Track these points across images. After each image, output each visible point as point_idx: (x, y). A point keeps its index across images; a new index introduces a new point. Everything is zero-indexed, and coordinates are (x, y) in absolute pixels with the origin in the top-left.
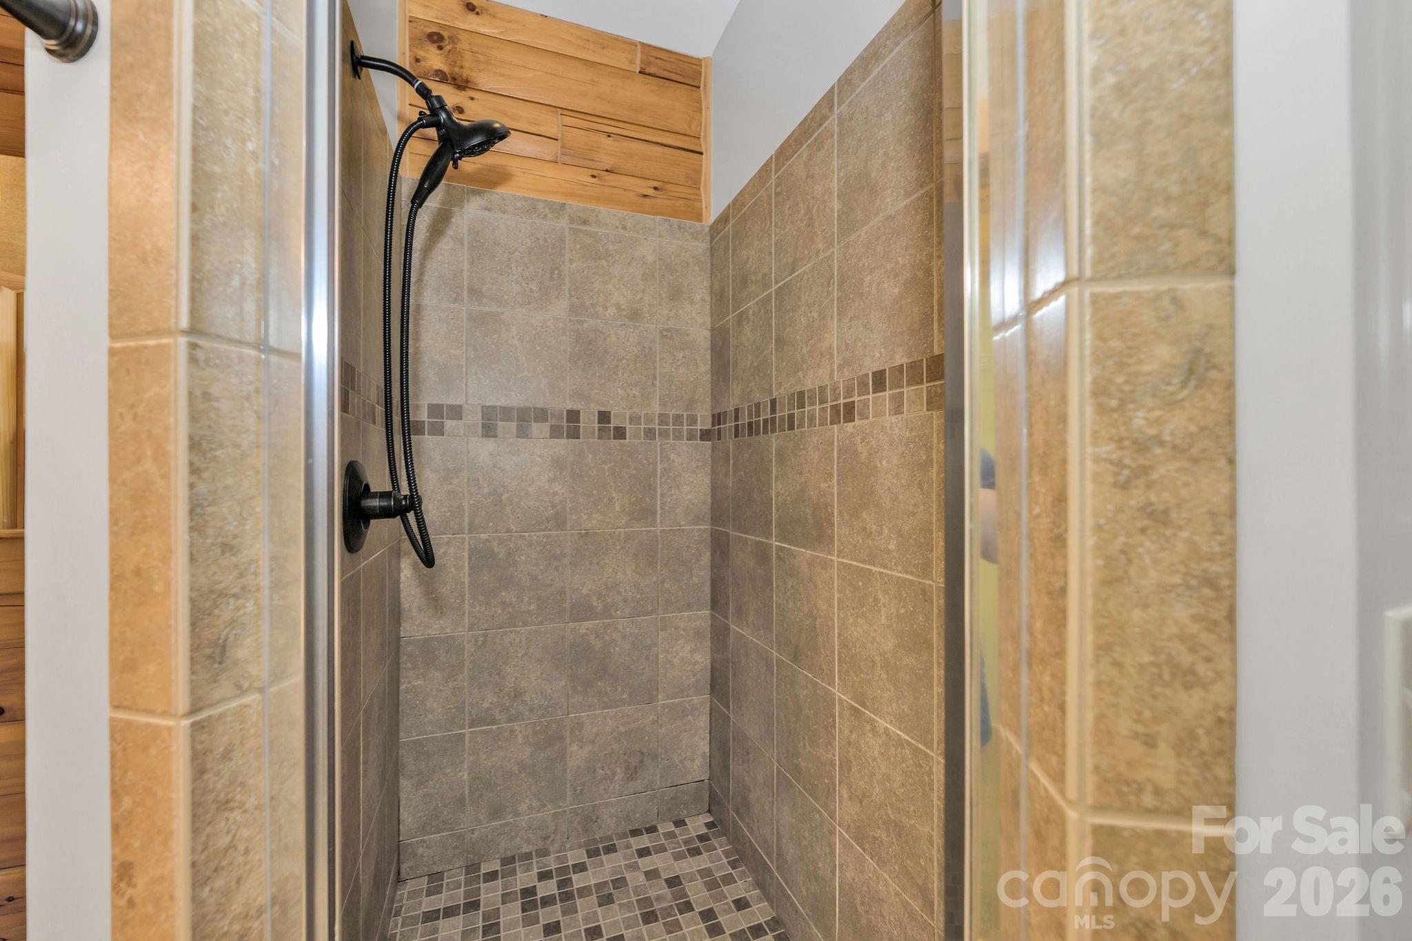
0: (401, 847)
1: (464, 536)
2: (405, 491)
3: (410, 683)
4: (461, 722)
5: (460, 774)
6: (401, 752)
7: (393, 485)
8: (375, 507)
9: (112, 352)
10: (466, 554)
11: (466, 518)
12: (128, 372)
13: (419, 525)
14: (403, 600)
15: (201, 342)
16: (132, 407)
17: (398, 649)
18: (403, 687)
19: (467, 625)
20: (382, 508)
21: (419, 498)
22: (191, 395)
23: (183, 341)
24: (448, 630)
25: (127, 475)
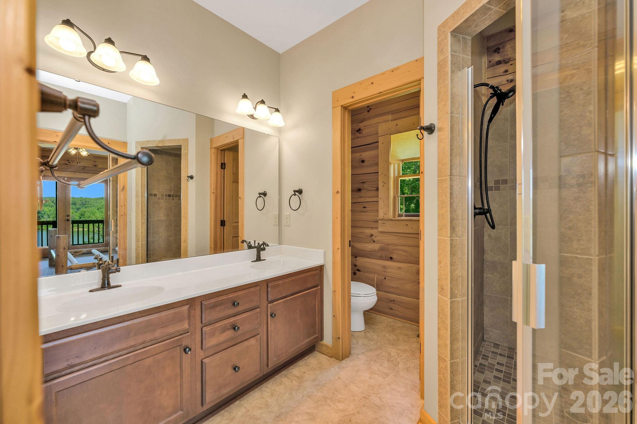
0: (484, 329)
1: (508, 227)
2: (486, 207)
3: (487, 275)
4: (507, 294)
5: (506, 313)
6: (484, 297)
7: (482, 205)
8: (477, 212)
9: (438, 180)
10: (509, 233)
11: (509, 220)
12: (441, 183)
13: (491, 219)
14: (485, 247)
15: (452, 177)
16: (441, 188)
17: (483, 263)
18: (485, 276)
19: (509, 259)
20: (479, 212)
21: (491, 210)
22: (450, 186)
23: (449, 177)
24: (502, 260)
25: (441, 199)
